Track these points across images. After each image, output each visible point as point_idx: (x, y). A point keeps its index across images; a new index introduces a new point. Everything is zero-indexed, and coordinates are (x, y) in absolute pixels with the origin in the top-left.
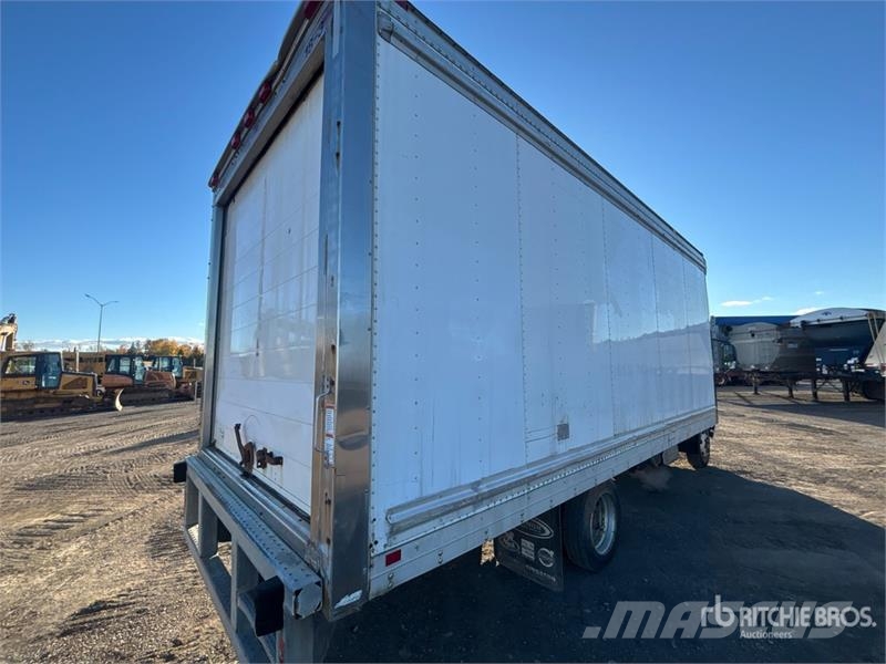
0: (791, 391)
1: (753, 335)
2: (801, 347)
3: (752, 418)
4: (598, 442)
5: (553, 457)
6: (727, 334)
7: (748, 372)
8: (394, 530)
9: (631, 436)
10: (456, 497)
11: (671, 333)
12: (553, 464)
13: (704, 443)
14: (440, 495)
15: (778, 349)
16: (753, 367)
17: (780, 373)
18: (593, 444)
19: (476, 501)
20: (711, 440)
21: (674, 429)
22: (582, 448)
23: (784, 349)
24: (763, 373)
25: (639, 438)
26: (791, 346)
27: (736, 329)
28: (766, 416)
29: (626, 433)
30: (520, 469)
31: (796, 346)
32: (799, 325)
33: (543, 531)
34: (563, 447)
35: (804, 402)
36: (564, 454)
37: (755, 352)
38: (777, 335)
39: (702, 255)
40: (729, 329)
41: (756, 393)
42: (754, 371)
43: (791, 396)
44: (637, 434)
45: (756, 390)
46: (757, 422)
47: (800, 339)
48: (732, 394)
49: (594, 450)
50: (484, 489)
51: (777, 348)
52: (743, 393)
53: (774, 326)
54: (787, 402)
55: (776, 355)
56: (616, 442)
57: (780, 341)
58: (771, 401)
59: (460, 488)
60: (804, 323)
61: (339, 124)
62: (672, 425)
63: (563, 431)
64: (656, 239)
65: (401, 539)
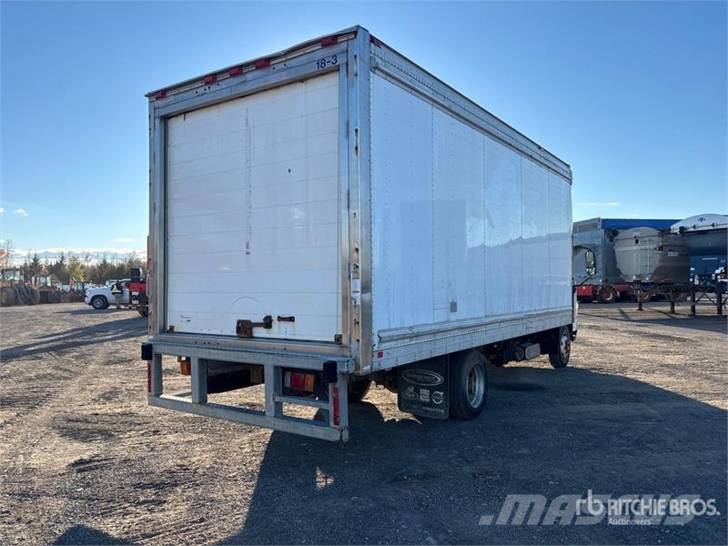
0: (673, 306)
1: (637, 242)
2: (681, 255)
3: (625, 332)
4: (474, 319)
5: (447, 322)
6: (612, 240)
7: (630, 283)
8: (381, 340)
9: (496, 318)
10: (403, 332)
11: (533, 240)
12: (448, 326)
13: (564, 345)
14: (397, 329)
15: (659, 256)
16: (634, 278)
17: (660, 284)
18: (471, 319)
19: (411, 337)
20: (571, 343)
21: (531, 320)
22: (465, 320)
23: (664, 258)
24: (644, 284)
25: (502, 321)
26: (671, 254)
27: (622, 234)
28: (638, 329)
29: (493, 316)
30: (431, 325)
31: (676, 254)
32: (677, 231)
33: (436, 380)
34: (453, 317)
35: (682, 317)
36: (453, 322)
37: (637, 260)
38: (658, 241)
39: (568, 166)
40: (615, 233)
41: (641, 309)
42: (636, 282)
43: (673, 312)
44: (501, 318)
45: (640, 305)
46: (626, 334)
47: (680, 246)
48: (616, 310)
49: (472, 323)
50: (415, 330)
51: (657, 256)
52: (626, 310)
53: (656, 232)
54: (666, 317)
55: (657, 264)
56: (486, 321)
57: (661, 248)
58: (651, 316)
59: (404, 328)
60: (682, 229)
61: (356, 130)
62: (530, 316)
63: (453, 307)
64: (526, 160)
65: (384, 346)
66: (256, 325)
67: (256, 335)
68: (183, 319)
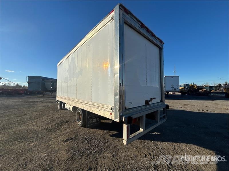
66: (150, 101)
67: (150, 104)
68: (129, 103)
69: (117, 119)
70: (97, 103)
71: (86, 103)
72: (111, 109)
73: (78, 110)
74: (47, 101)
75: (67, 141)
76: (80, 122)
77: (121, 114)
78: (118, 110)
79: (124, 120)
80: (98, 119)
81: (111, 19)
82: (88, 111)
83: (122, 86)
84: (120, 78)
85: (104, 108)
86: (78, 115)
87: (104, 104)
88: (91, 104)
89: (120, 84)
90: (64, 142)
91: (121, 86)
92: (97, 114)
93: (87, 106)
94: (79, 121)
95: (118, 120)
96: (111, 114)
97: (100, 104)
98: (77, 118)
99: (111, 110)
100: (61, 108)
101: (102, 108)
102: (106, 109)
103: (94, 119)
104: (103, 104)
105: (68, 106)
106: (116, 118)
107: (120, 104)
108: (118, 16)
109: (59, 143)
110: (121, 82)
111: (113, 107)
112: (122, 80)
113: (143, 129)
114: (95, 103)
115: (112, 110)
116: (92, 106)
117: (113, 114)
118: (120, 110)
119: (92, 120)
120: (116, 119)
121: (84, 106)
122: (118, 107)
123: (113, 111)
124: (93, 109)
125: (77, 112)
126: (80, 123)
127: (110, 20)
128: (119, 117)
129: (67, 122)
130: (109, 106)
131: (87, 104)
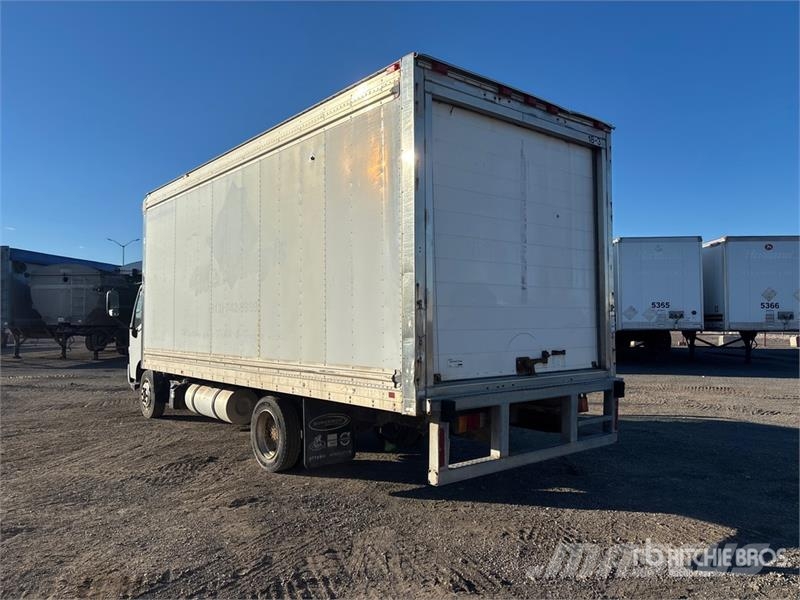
1: (66, 280)
15: (98, 298)
38: (97, 281)
53: (94, 271)
57: (102, 289)
66: (536, 361)
67: (537, 371)
68: (452, 364)
69: (410, 407)
70: (347, 366)
71: (305, 369)
72: (393, 378)
73: (263, 404)
74: (59, 384)
75: (238, 503)
76: (272, 454)
77: (423, 393)
78: (412, 381)
79: (428, 410)
80: (346, 436)
81: (389, 92)
82: (309, 400)
83: (426, 310)
84: (417, 285)
85: (369, 381)
86: (260, 428)
87: (370, 368)
88: (322, 373)
89: (418, 303)
90: (230, 507)
91: (420, 308)
92: (348, 402)
93: (306, 382)
94: (264, 451)
95: (412, 411)
96: (392, 395)
97: (357, 366)
98: (257, 438)
99: (393, 384)
100: (158, 414)
101: (363, 381)
102: (375, 382)
103: (330, 437)
104: (367, 368)
105: (202, 396)
106: (407, 405)
107: (418, 362)
108: (413, 89)
109: (213, 509)
110: (421, 297)
111: (398, 374)
112: (423, 290)
113: (499, 450)
114: (337, 365)
115: (396, 383)
116: (327, 377)
117: (398, 395)
118: (417, 380)
119: (324, 439)
120: (407, 409)
121: (297, 382)
122: (412, 372)
123: (398, 385)
124: (331, 387)
125: (255, 417)
126: (270, 457)
127: (388, 96)
128: (414, 400)
129: (211, 459)
130: (387, 371)
131: (308, 374)
